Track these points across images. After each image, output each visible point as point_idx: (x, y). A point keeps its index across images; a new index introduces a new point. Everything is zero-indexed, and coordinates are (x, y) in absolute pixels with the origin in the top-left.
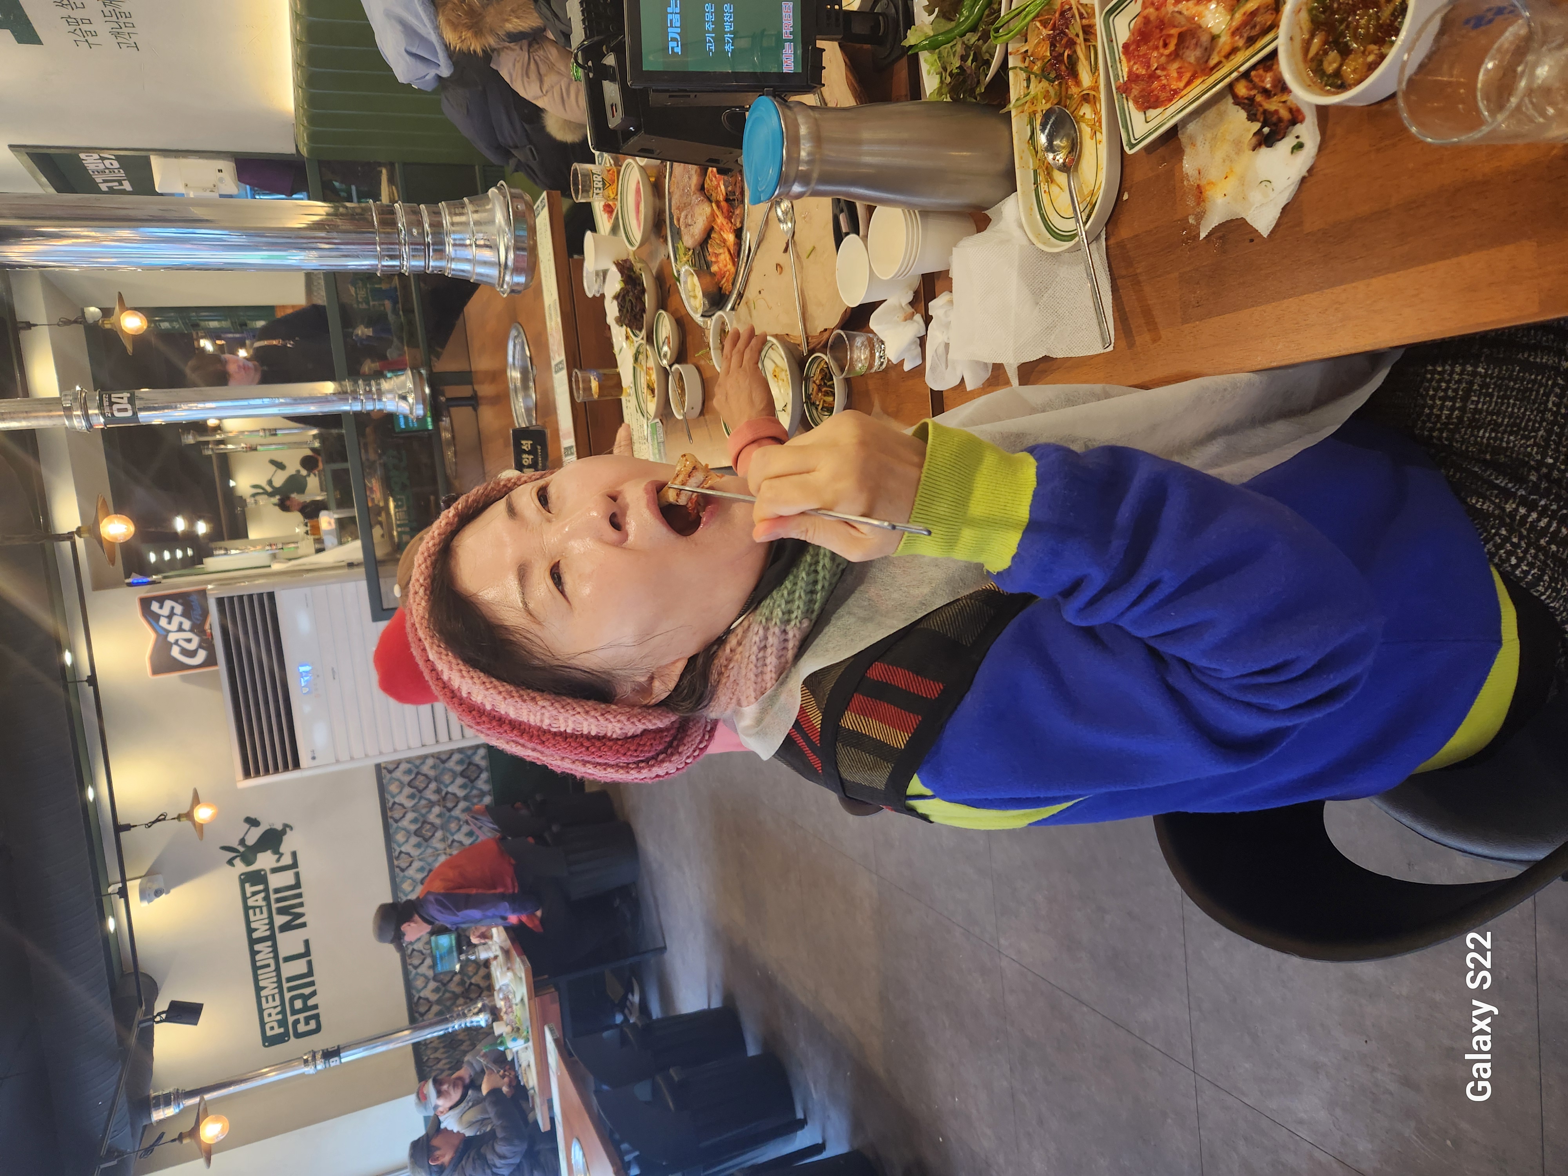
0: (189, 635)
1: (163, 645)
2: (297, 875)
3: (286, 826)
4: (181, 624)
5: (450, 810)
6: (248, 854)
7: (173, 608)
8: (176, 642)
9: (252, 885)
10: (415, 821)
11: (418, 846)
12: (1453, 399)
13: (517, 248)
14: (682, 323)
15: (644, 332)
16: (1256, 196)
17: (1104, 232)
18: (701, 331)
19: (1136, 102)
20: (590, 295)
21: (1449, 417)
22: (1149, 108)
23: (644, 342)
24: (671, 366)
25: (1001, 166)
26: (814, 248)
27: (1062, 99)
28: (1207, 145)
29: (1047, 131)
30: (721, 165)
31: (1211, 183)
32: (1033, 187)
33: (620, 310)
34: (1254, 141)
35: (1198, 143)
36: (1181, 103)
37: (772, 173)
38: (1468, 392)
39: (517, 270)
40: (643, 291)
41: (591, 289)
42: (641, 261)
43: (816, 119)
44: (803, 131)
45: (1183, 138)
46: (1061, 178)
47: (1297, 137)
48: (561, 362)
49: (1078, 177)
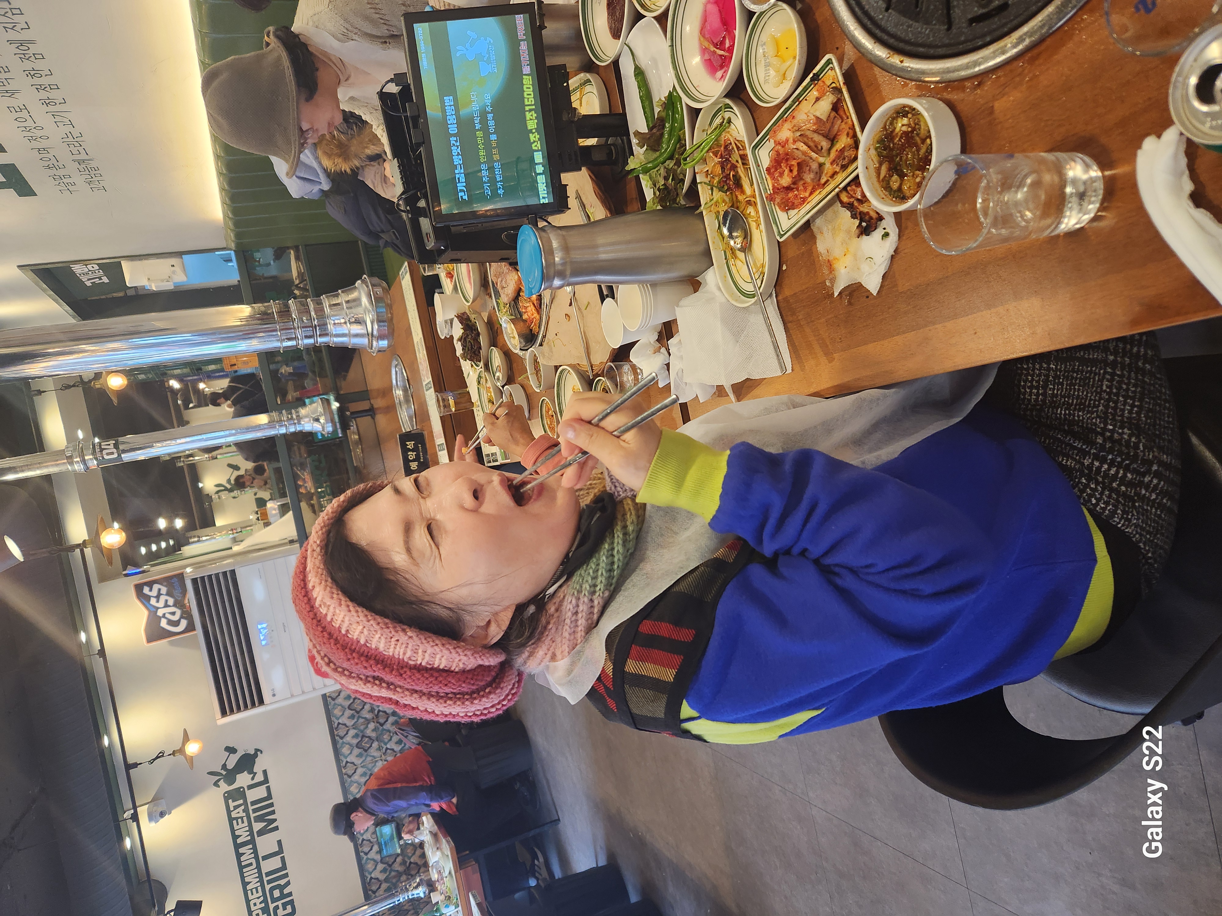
0: (173, 609)
1: (154, 618)
2: (268, 789)
3: (257, 750)
4: (166, 601)
5: (382, 725)
6: (230, 776)
7: (159, 590)
8: (164, 616)
9: (233, 801)
10: (356, 736)
11: (360, 756)
12: (1037, 388)
13: (379, 321)
14: (507, 354)
15: (481, 364)
16: (865, 267)
17: (774, 292)
18: (521, 359)
19: (780, 207)
20: (443, 338)
21: (1036, 400)
22: (789, 209)
23: (483, 370)
24: (503, 387)
25: (701, 248)
26: (589, 303)
27: (735, 204)
28: (830, 233)
29: (727, 225)
30: (511, 261)
31: (835, 259)
32: (725, 261)
33: (463, 349)
34: (857, 232)
35: (824, 232)
36: (808, 207)
37: (537, 274)
38: (1046, 382)
39: (381, 337)
40: (478, 334)
41: (443, 332)
42: (475, 312)
43: (563, 236)
44: (555, 244)
45: (814, 227)
46: (741, 255)
47: (884, 229)
48: (429, 383)
49: (752, 255)
